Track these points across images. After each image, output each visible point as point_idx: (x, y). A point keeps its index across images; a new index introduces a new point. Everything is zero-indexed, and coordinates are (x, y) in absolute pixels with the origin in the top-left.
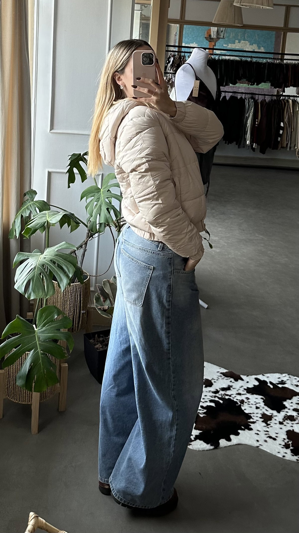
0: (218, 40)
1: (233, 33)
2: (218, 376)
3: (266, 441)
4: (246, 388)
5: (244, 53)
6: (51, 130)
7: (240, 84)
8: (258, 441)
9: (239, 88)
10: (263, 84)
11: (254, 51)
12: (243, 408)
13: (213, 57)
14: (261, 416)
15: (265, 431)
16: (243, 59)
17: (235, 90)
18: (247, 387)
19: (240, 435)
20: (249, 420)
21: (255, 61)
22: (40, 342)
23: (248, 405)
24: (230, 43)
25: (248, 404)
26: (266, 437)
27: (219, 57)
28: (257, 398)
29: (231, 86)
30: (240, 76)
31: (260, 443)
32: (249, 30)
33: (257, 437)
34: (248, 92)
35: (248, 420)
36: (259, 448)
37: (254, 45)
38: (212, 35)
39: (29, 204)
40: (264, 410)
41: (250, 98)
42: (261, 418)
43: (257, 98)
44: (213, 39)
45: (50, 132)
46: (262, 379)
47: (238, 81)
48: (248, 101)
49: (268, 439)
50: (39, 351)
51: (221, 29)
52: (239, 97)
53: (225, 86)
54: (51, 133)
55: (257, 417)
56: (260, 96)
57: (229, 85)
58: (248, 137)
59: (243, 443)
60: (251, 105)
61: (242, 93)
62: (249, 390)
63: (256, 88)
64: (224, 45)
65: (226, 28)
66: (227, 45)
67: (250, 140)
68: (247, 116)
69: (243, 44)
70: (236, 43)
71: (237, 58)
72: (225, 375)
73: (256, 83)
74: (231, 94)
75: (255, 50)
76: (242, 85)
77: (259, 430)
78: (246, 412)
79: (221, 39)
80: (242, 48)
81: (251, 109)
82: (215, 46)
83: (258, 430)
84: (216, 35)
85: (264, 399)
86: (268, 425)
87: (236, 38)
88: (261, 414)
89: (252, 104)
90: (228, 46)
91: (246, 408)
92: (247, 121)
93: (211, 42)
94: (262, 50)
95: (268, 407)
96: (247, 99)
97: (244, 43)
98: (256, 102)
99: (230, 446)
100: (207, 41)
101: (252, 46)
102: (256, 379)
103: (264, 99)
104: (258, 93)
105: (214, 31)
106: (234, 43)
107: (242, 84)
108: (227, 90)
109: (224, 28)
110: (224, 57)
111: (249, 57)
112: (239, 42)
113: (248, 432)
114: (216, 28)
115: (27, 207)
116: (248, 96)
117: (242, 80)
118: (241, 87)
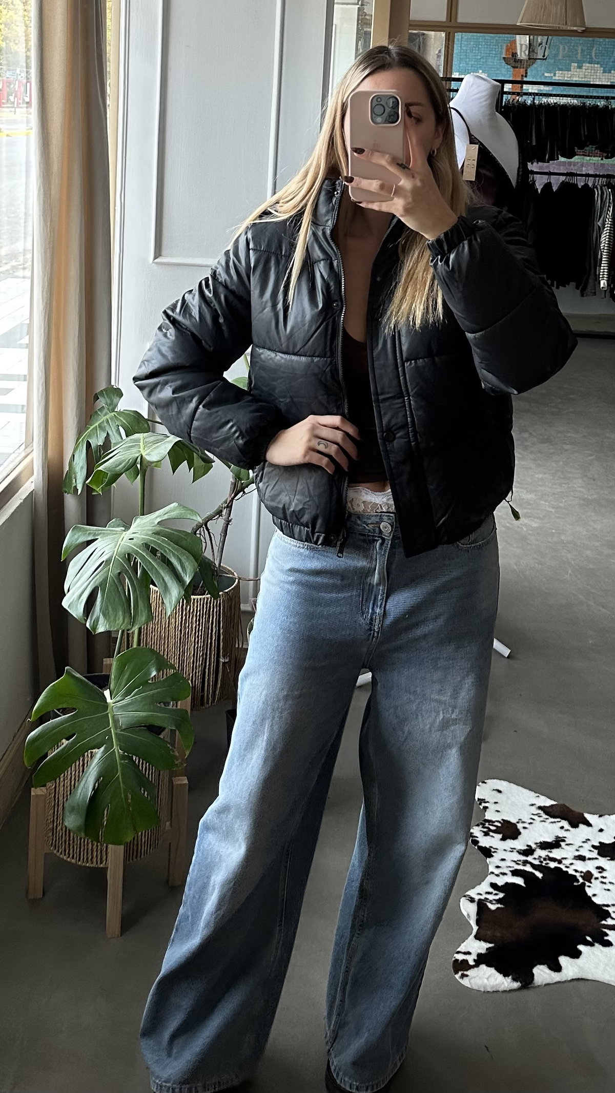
0: (532, 63)
1: (564, 48)
2: (533, 814)
5: (591, 89)
6: (155, 258)
7: (582, 157)
9: (581, 164)
12: (590, 892)
13: (520, 99)
16: (588, 102)
17: (571, 169)
18: (598, 842)
19: (581, 957)
20: (602, 922)
22: (118, 730)
24: (560, 69)
25: (602, 883)
27: (534, 100)
29: (562, 162)
30: (583, 138)
32: (601, 40)
34: (601, 174)
38: (519, 53)
39: (104, 418)
41: (605, 186)
44: (520, 61)
45: (153, 263)
47: (576, 149)
48: (600, 192)
50: (116, 750)
51: (537, 39)
52: (580, 184)
53: (548, 162)
54: (157, 263)
57: (558, 159)
58: (604, 272)
59: (590, 976)
60: (608, 201)
61: (588, 175)
62: (603, 851)
64: (546, 74)
65: (550, 37)
66: (552, 74)
67: (608, 278)
68: (600, 225)
69: (589, 71)
70: (572, 68)
72: (548, 811)
74: (562, 178)
76: (587, 160)
78: (596, 900)
79: (537, 61)
80: (586, 79)
81: (608, 210)
82: (526, 76)
84: (527, 52)
87: (572, 57)
89: (610, 199)
90: (555, 75)
91: (596, 892)
92: (600, 237)
93: (516, 69)
96: (599, 187)
97: (591, 68)
100: (509, 67)
105: (523, 43)
106: (569, 70)
107: (585, 158)
108: (554, 171)
109: (546, 37)
110: (545, 100)
113: (601, 951)
114: (528, 36)
115: (100, 426)
116: (600, 181)
117: (586, 148)
118: (587, 164)
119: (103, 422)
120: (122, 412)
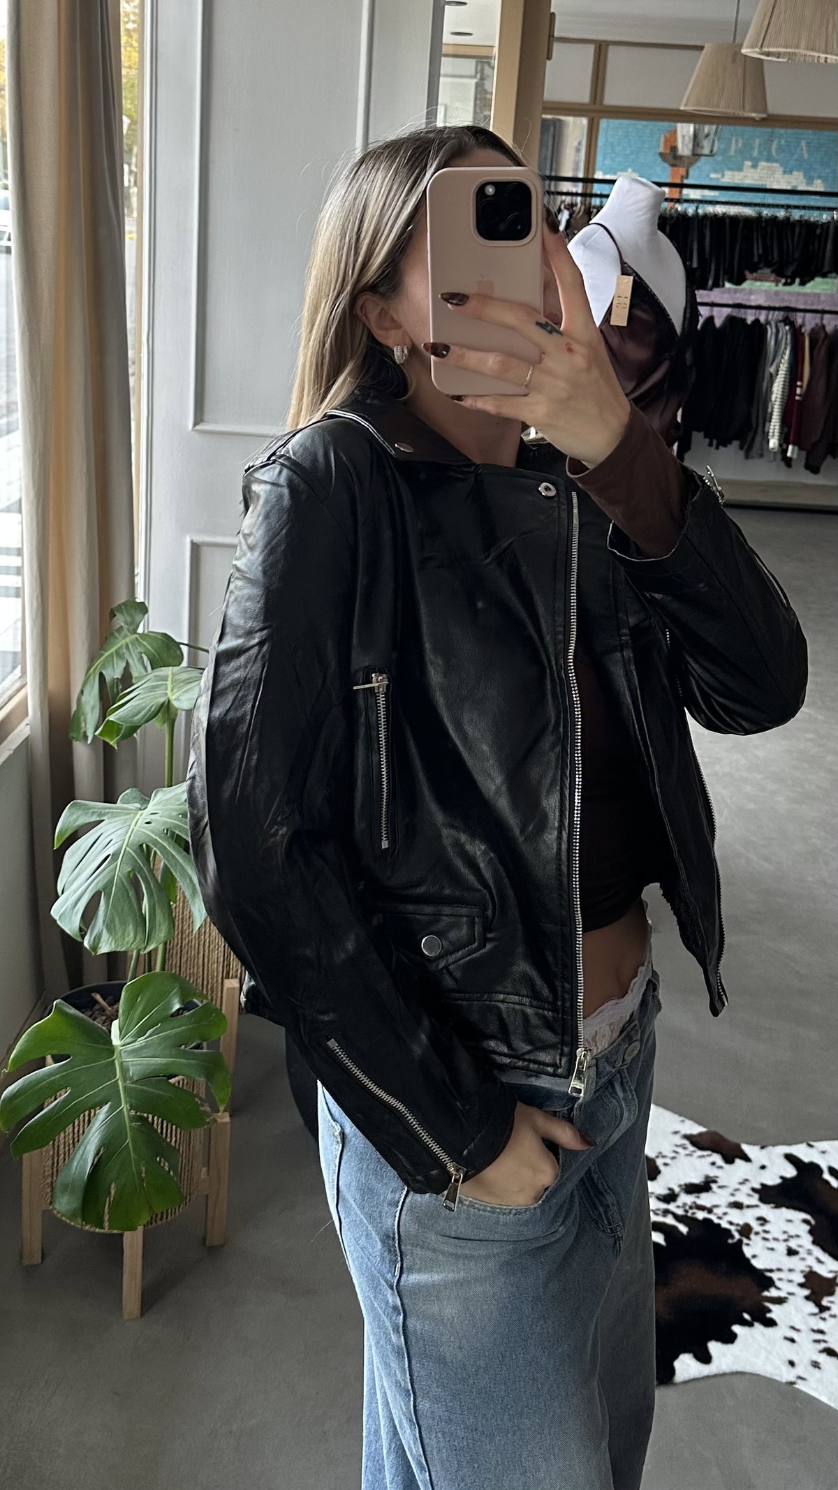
0: (696, 161)
1: (737, 141)
2: (677, 1146)
3: (816, 1365)
4: (758, 1186)
5: (767, 195)
6: (195, 424)
7: (754, 282)
8: (792, 1363)
9: (751, 292)
10: (818, 280)
11: (795, 189)
12: (748, 1252)
13: (679, 207)
14: (802, 1280)
15: (813, 1331)
16: (766, 212)
17: (739, 299)
18: (763, 1185)
19: (738, 1341)
20: (766, 1294)
21: (797, 218)
22: (128, 1082)
23: (763, 1242)
24: (730, 169)
25: (765, 1239)
26: (817, 1351)
27: (697, 208)
28: (790, 1221)
29: (729, 290)
30: (756, 259)
31: (799, 1370)
32: (782, 131)
33: (789, 1351)
34: (777, 305)
35: (763, 1291)
36: (797, 1386)
37: (794, 173)
38: (680, 146)
39: (123, 642)
40: (811, 1261)
41: (780, 321)
42: (801, 1285)
43: (799, 321)
44: (681, 157)
45: (192, 431)
46: (806, 1160)
47: (747, 273)
48: (774, 330)
49: (823, 1359)
50: (125, 1110)
51: (703, 130)
52: (750, 319)
53: (711, 290)
54: (197, 431)
55: (790, 1281)
56: (809, 315)
57: (723, 286)
58: (774, 429)
59: (748, 1369)
60: (784, 341)
61: (759, 308)
62: (768, 1194)
63: (799, 294)
64: (713, 176)
65: (720, 127)
66: (719, 176)
67: (780, 436)
68: (772, 372)
69: (765, 171)
70: (745, 167)
71: (748, 211)
72: (697, 1142)
73: (797, 281)
74: (727, 311)
75: (797, 187)
76: (760, 286)
77: (797, 1327)
78: (758, 1264)
79: (703, 158)
80: (760, 183)
81: (784, 353)
82: (687, 178)
83: (793, 1328)
84: (691, 146)
85: (813, 1222)
86: (823, 1309)
87: (745, 153)
88: (802, 1272)
89: (787, 339)
90: (723, 176)
91: (758, 1254)
92: (772, 384)
93: (675, 168)
94: (818, 186)
95: (824, 1250)
96: (773, 324)
97: (768, 167)
98: (797, 333)
99: (708, 1377)
100: (666, 165)
101: (790, 176)
102: (790, 1158)
103: (820, 324)
104: (802, 307)
105: (685, 133)
106: (740, 169)
107: (758, 284)
108: (718, 301)
109: (714, 127)
110: (710, 209)
111: (782, 206)
112: (755, 166)
113: (763, 1334)
114: (691, 127)
115: (117, 652)
116: (775, 316)
117: (759, 271)
118: (757, 292)
119: (122, 646)
120: (147, 635)
